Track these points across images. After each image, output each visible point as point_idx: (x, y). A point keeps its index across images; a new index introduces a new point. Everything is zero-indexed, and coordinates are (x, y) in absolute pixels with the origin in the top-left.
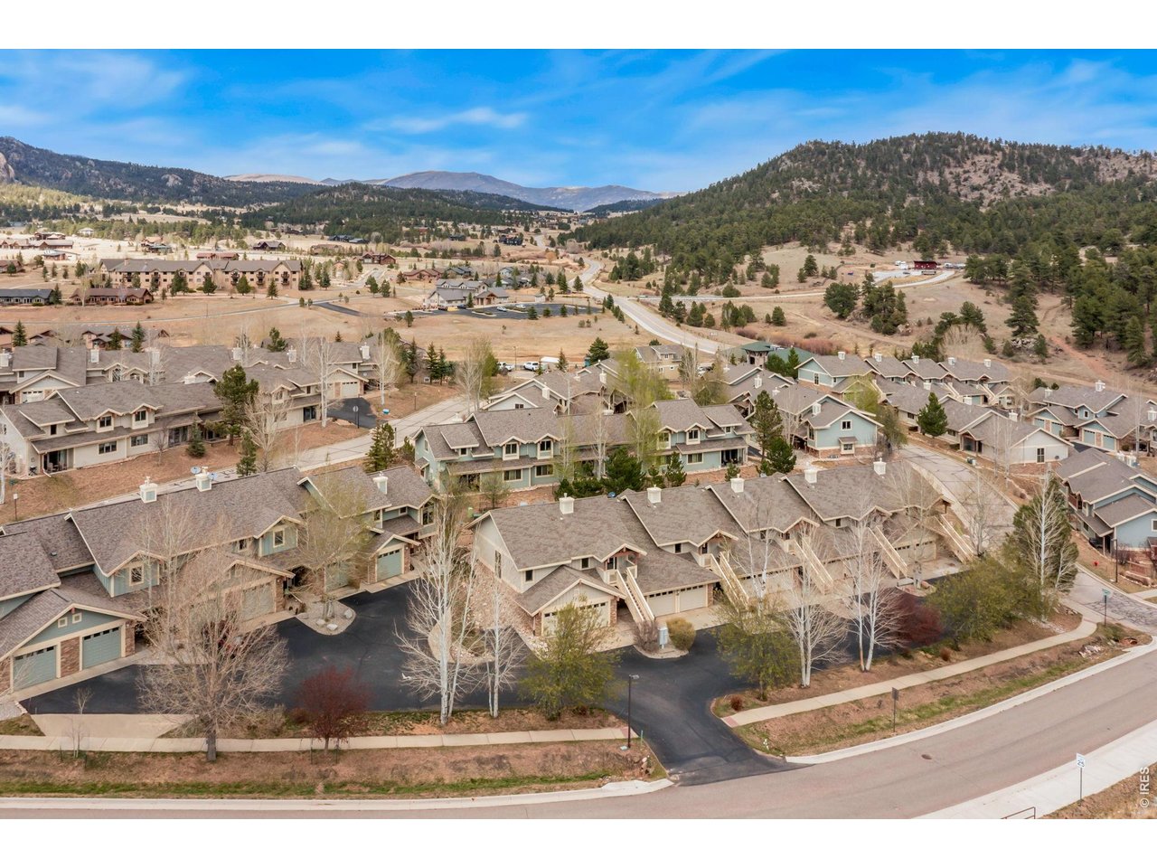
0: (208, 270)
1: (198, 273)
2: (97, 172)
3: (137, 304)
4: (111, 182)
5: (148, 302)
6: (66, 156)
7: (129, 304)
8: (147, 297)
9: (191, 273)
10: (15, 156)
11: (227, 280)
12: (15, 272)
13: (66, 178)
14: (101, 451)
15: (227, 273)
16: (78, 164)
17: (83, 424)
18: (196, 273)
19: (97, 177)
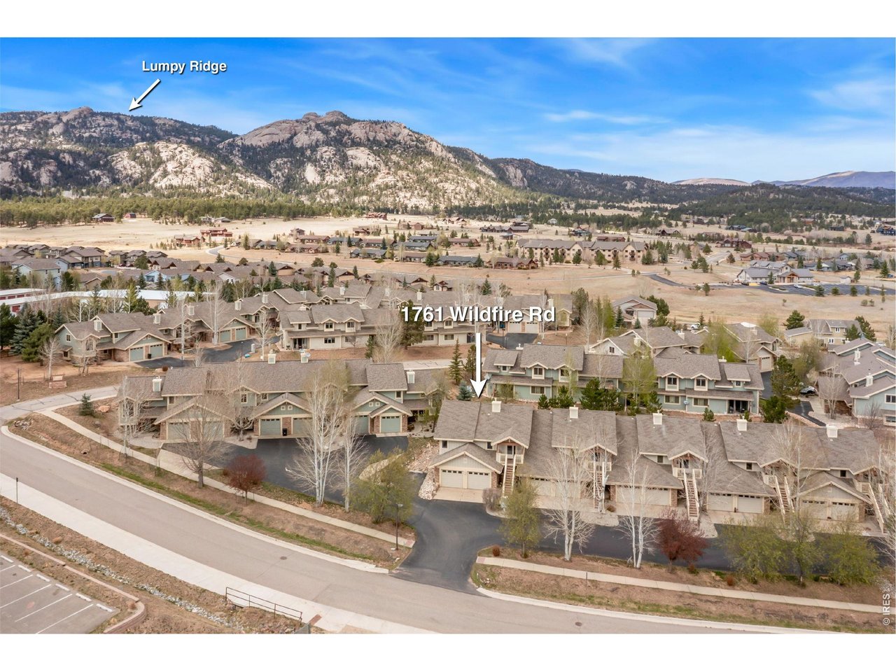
0: (580, 248)
1: (574, 250)
2: (579, 181)
3: (524, 269)
4: (588, 187)
5: (533, 268)
6: (561, 170)
7: (519, 268)
8: (532, 265)
9: (569, 250)
10: (529, 172)
11: (592, 255)
12: (472, 246)
13: (560, 185)
14: (326, 342)
15: (593, 250)
16: (568, 175)
17: (317, 325)
18: (571, 250)
19: (579, 184)
